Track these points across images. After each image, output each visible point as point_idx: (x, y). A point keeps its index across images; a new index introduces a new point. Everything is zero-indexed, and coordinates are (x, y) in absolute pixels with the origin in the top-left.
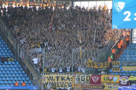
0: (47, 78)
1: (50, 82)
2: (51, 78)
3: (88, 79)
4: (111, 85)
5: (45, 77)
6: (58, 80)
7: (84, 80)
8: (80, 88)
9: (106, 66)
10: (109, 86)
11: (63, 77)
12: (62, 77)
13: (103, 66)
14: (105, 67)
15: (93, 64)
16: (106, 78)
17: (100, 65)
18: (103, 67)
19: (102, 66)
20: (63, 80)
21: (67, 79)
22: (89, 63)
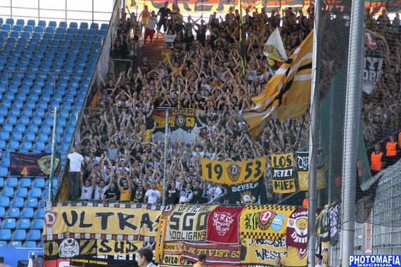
0: (60, 216)
1: (74, 234)
2: (79, 217)
3: (201, 225)
4: (264, 246)
5: (52, 215)
6: (104, 226)
7: (190, 228)
8: (177, 256)
9: (256, 176)
10: (260, 247)
11: (125, 217)
12: (120, 215)
13: (247, 173)
14: (252, 178)
15: (218, 169)
16: (252, 218)
17: (238, 173)
18: (246, 178)
19: (244, 173)
20: (126, 227)
21: (142, 223)
22: (207, 166)
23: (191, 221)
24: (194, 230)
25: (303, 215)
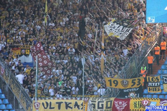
3: (108, 106)
5: (38, 104)
6: (59, 108)
7: (102, 108)
11: (68, 103)
12: (66, 103)
14: (135, 86)
15: (116, 82)
16: (137, 103)
17: (127, 83)
18: (132, 86)
20: (68, 108)
21: (75, 106)
22: (109, 81)
23: (102, 105)
24: (104, 108)
25: (166, 102)
